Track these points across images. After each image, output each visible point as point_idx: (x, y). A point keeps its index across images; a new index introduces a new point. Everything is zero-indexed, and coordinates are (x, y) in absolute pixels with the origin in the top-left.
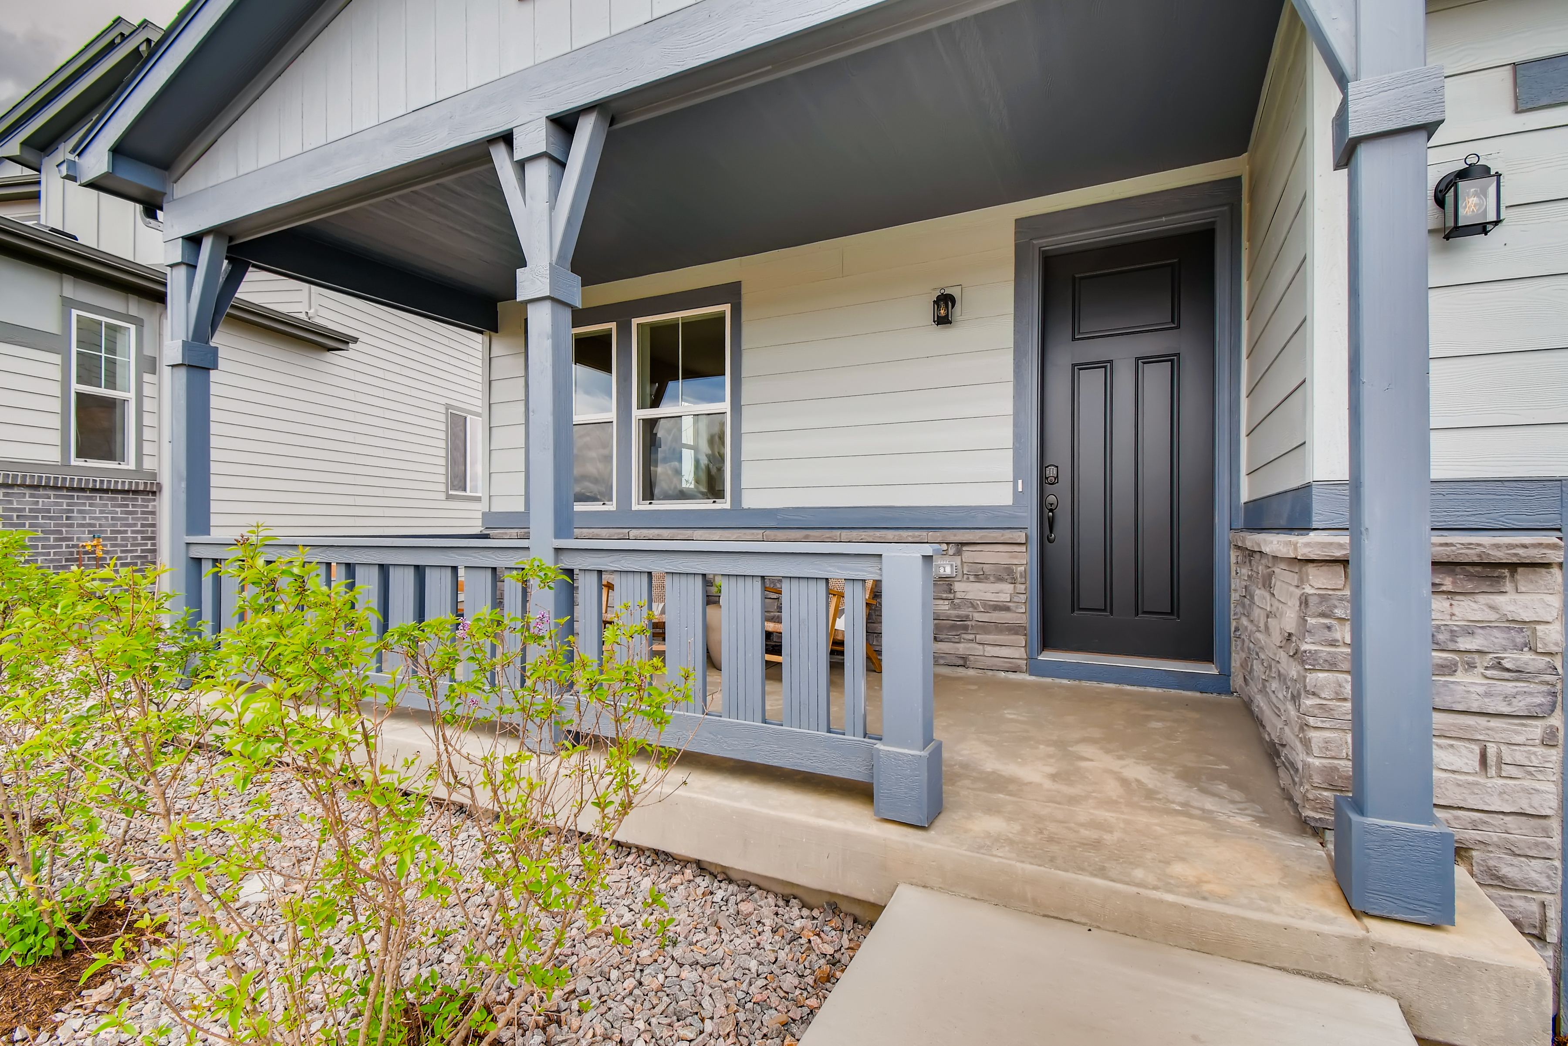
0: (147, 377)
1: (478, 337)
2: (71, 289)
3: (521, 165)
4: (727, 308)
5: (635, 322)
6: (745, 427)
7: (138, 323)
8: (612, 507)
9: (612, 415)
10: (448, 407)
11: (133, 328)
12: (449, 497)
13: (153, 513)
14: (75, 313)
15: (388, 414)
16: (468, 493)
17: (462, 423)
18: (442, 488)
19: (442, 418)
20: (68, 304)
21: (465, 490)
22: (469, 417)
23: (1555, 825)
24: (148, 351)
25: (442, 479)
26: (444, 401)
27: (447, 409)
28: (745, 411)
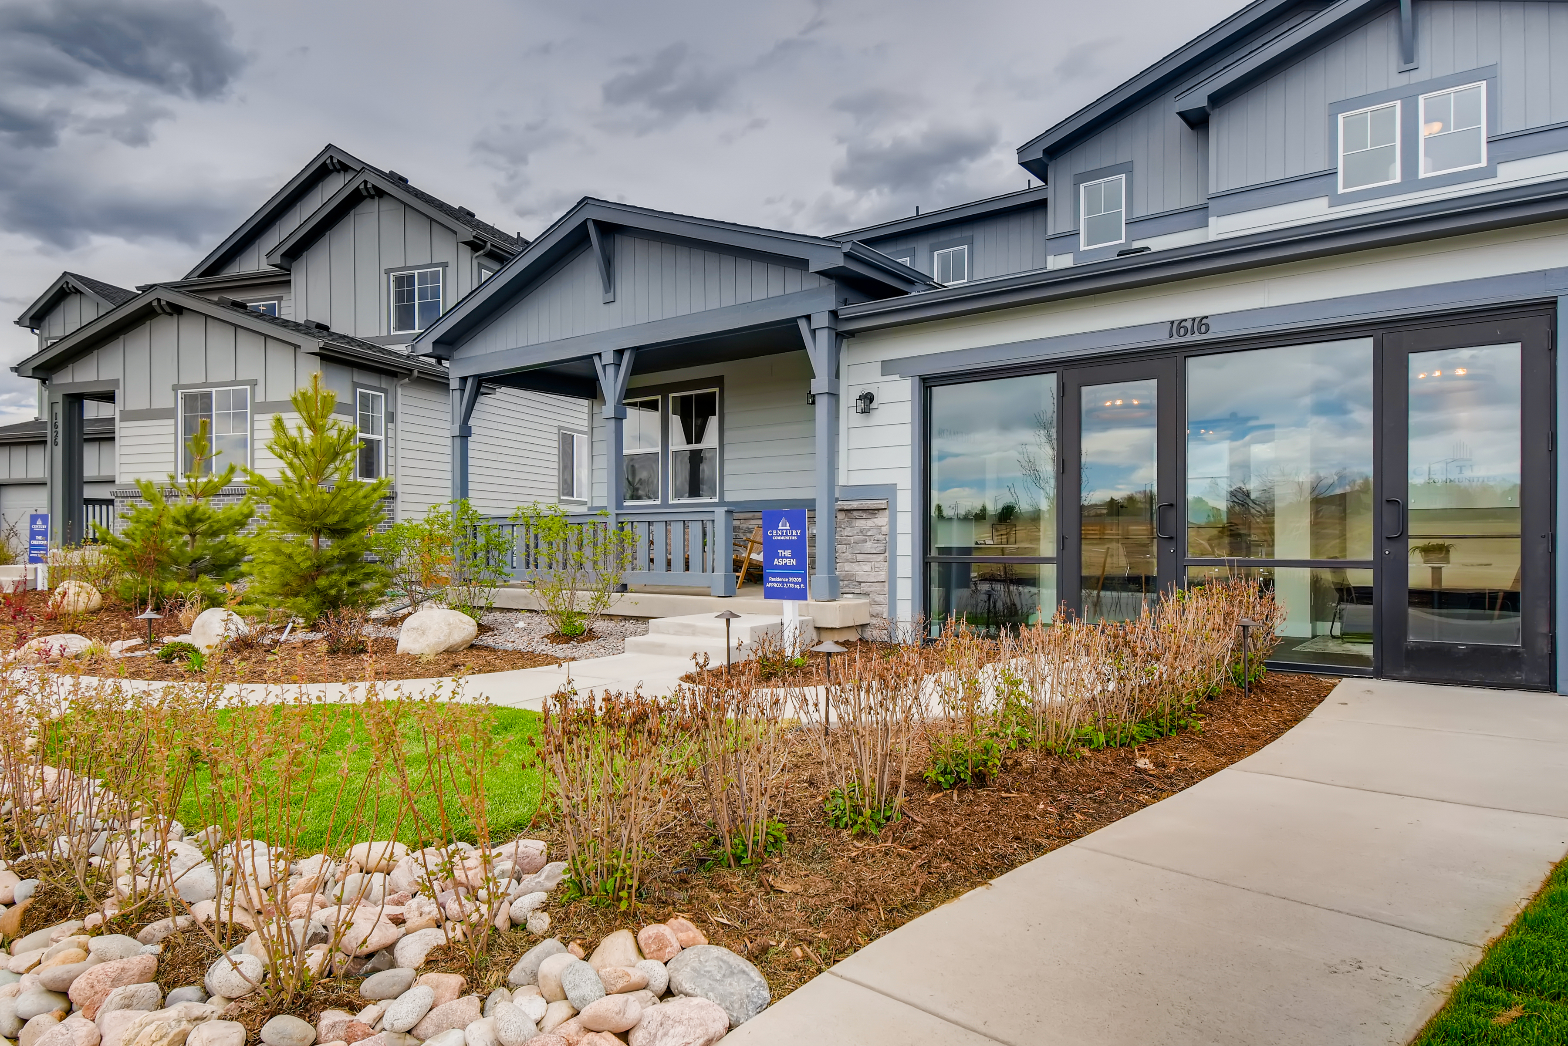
0: (390, 425)
1: (585, 402)
2: (360, 377)
3: (604, 366)
4: (717, 390)
5: (671, 395)
6: (726, 456)
7: (385, 391)
8: (658, 502)
9: (658, 449)
10: (560, 428)
11: (383, 395)
12: (561, 501)
13: (393, 511)
14: (359, 390)
15: (519, 438)
16: (575, 498)
17: (570, 441)
18: (556, 494)
19: (556, 437)
20: (356, 385)
21: (573, 496)
22: (575, 435)
23: (886, 584)
24: (390, 410)
25: (556, 487)
26: (557, 424)
27: (559, 430)
28: (726, 448)
